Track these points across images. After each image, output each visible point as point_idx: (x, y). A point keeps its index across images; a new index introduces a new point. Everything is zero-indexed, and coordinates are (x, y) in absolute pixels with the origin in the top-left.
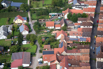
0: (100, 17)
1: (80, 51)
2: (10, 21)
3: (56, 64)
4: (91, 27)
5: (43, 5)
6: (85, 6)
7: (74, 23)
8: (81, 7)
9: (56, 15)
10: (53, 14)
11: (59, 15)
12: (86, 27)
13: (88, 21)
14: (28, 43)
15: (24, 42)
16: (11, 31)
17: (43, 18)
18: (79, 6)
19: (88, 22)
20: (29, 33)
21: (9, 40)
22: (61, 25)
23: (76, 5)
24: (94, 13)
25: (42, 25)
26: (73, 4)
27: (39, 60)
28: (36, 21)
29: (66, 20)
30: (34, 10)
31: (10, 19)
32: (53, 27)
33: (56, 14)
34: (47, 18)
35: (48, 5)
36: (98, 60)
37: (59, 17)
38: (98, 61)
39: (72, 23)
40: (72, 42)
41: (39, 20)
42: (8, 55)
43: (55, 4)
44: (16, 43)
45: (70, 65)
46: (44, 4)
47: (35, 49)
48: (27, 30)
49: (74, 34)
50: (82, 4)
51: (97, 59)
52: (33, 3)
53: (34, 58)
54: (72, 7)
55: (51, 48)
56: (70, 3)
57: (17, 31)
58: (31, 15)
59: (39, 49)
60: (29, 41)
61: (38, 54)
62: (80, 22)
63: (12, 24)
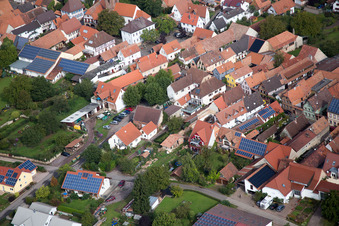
4: (224, 88)
8: (105, 71)
10: (75, 117)
11: (90, 113)
12: (214, 94)
13: (204, 79)
16: (54, 210)
19: (211, 81)
22: (156, 122)
24: (167, 64)
26: (71, 74)
32: (139, 139)
33: (81, 113)
40: (256, 132)
49: (228, 114)
63: (13, 198)
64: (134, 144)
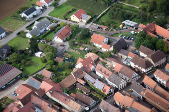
1: (69, 102)
4: (144, 70)
10: (130, 23)
13: (147, 58)
16: (49, 30)
19: (142, 60)
28: (98, 25)
30: (118, 7)
32: (101, 46)
33: (133, 24)
37: (132, 32)
39: (136, 50)
40: (83, 83)
53: (20, 81)
57: (55, 32)
60: (44, 55)
63: (66, 19)
64: (97, 45)
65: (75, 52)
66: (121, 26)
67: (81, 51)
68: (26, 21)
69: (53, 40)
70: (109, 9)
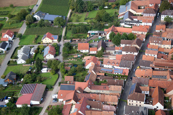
0: (152, 40)
1: (109, 88)
2: (37, 40)
3: (72, 104)
4: (136, 54)
5: (85, 19)
6: (138, 22)
7: (116, 46)
9: (97, 34)
10: (94, 32)
11: (100, 34)
12: (129, 53)
13: (133, 46)
14: (49, 71)
15: (44, 69)
16: (34, 53)
17: (78, 37)
18: (129, 22)
19: (131, 47)
20: (55, 57)
21: (28, 65)
22: (97, 48)
23: (126, 21)
24: (146, 33)
25: (74, 47)
26: (123, 19)
27: (55, 96)
28: (69, 40)
29: (108, 41)
30: (71, 26)
31: (39, 36)
32: (87, 51)
33: (96, 32)
34: (84, 38)
35: (91, 19)
36: (129, 102)
37: (100, 37)
38: (130, 104)
39: (114, 46)
40: (103, 74)
41: (73, 39)
42: (20, 85)
43: (99, 19)
44: (34, 71)
45: (88, 107)
46: (87, 17)
47: (55, 81)
48: (52, 54)
49: (109, 62)
50: (134, 19)
51: (128, 100)
52: (74, 16)
53: (49, 92)
54: (120, 23)
55: (75, 80)
56: (121, 17)
57: (41, 54)
58: (66, 33)
59: (60, 80)
60: (51, 69)
61: (57, 88)
62: (123, 46)
63: (39, 43)
64: (84, 51)
65: (71, 60)
66: (88, 36)
67: (75, 58)
68: (3, 54)
69: (45, 59)
70: (67, 29)
